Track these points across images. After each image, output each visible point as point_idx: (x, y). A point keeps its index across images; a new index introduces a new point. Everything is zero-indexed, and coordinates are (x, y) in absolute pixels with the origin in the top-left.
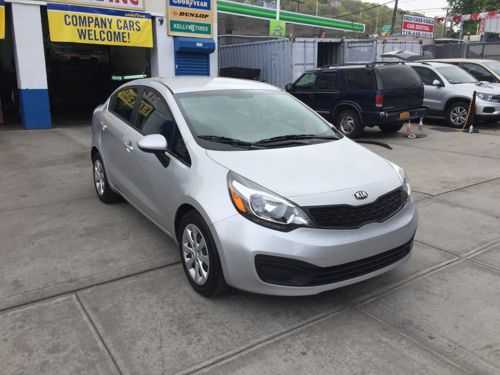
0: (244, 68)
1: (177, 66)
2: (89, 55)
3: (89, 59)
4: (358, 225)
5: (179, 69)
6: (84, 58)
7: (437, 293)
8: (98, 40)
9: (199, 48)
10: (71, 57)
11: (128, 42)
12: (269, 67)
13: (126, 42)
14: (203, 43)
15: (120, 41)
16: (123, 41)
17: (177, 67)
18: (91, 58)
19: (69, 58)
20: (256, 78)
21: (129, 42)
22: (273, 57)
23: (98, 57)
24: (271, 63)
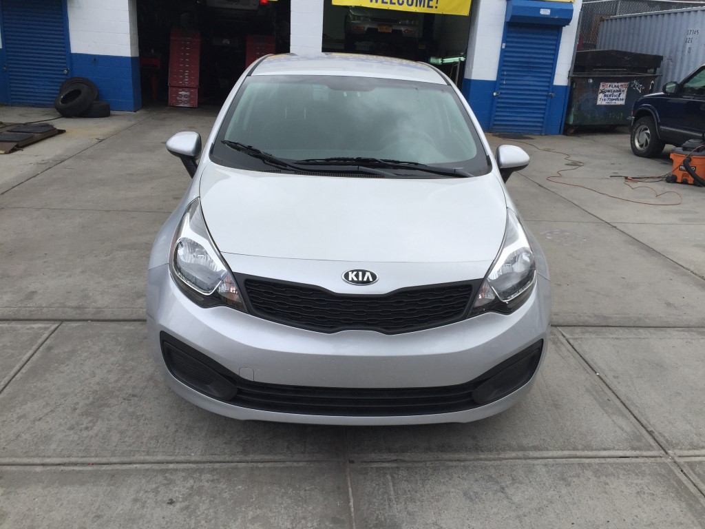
0: (631, 53)
1: (504, 44)
2: (390, 26)
3: (391, 31)
4: (331, 327)
5: (507, 49)
6: (385, 31)
7: (516, 499)
8: (394, 4)
9: (545, 18)
10: (368, 29)
11: (434, 7)
12: (679, 54)
13: (432, 7)
14: (552, 10)
15: (424, 6)
16: (428, 6)
17: (504, 47)
18: (393, 30)
19: (366, 29)
20: (653, 70)
21: (436, 7)
22: (690, 36)
23: (403, 29)
24: (684, 47)
